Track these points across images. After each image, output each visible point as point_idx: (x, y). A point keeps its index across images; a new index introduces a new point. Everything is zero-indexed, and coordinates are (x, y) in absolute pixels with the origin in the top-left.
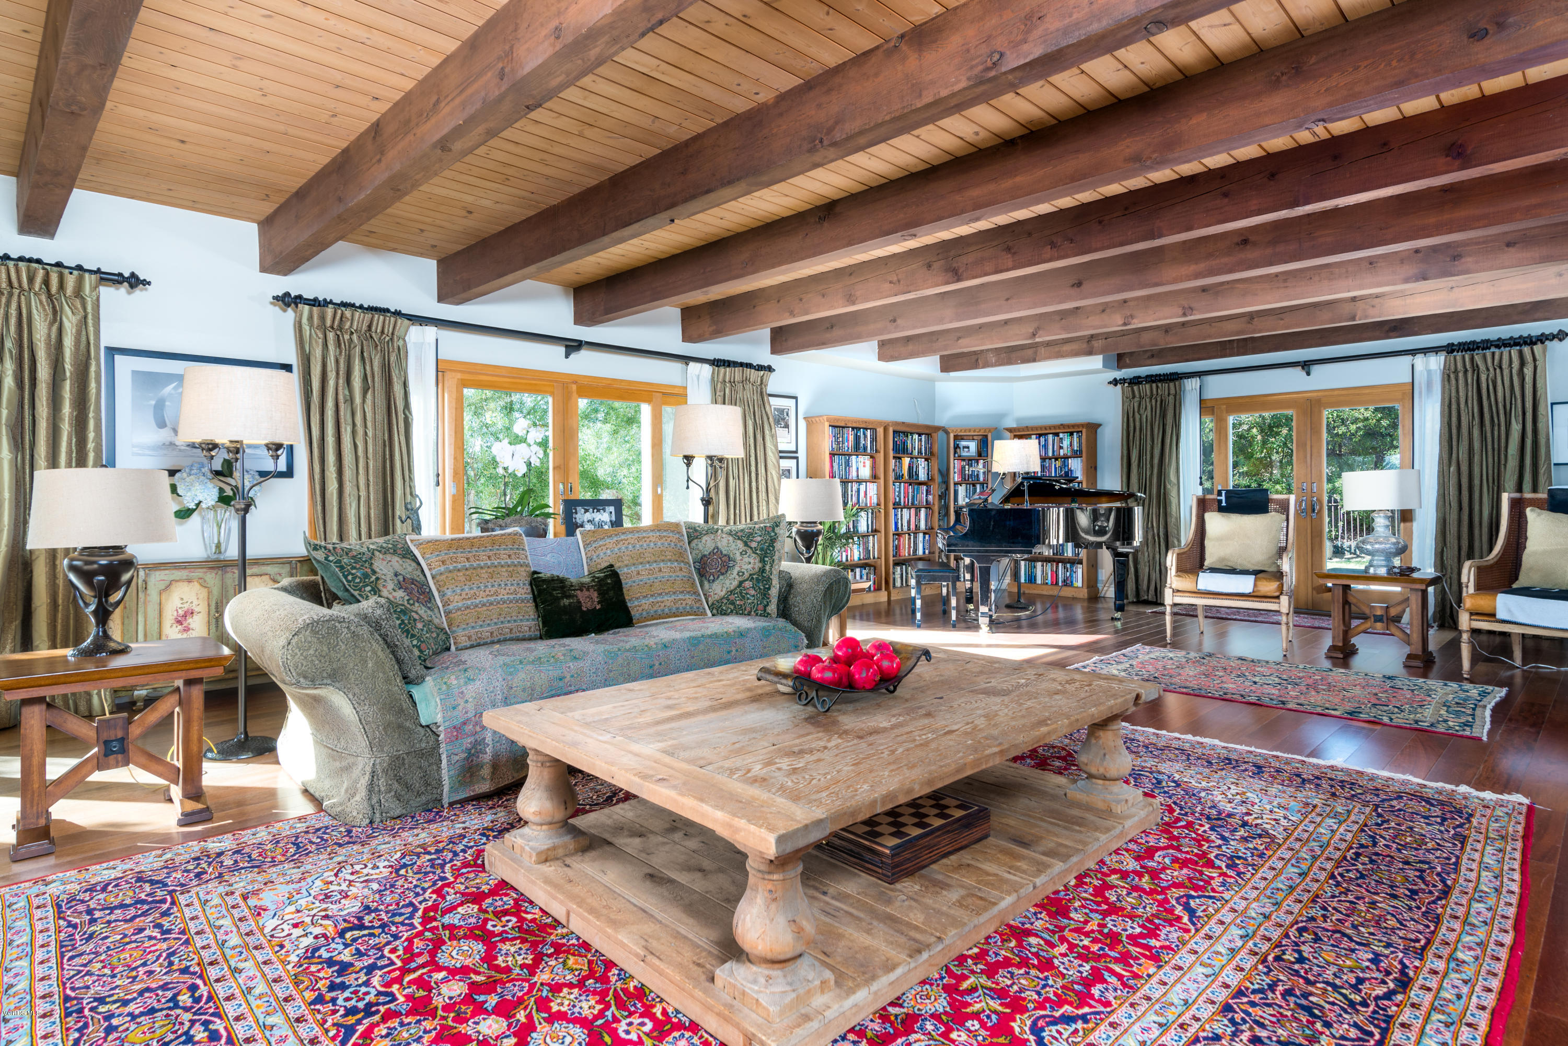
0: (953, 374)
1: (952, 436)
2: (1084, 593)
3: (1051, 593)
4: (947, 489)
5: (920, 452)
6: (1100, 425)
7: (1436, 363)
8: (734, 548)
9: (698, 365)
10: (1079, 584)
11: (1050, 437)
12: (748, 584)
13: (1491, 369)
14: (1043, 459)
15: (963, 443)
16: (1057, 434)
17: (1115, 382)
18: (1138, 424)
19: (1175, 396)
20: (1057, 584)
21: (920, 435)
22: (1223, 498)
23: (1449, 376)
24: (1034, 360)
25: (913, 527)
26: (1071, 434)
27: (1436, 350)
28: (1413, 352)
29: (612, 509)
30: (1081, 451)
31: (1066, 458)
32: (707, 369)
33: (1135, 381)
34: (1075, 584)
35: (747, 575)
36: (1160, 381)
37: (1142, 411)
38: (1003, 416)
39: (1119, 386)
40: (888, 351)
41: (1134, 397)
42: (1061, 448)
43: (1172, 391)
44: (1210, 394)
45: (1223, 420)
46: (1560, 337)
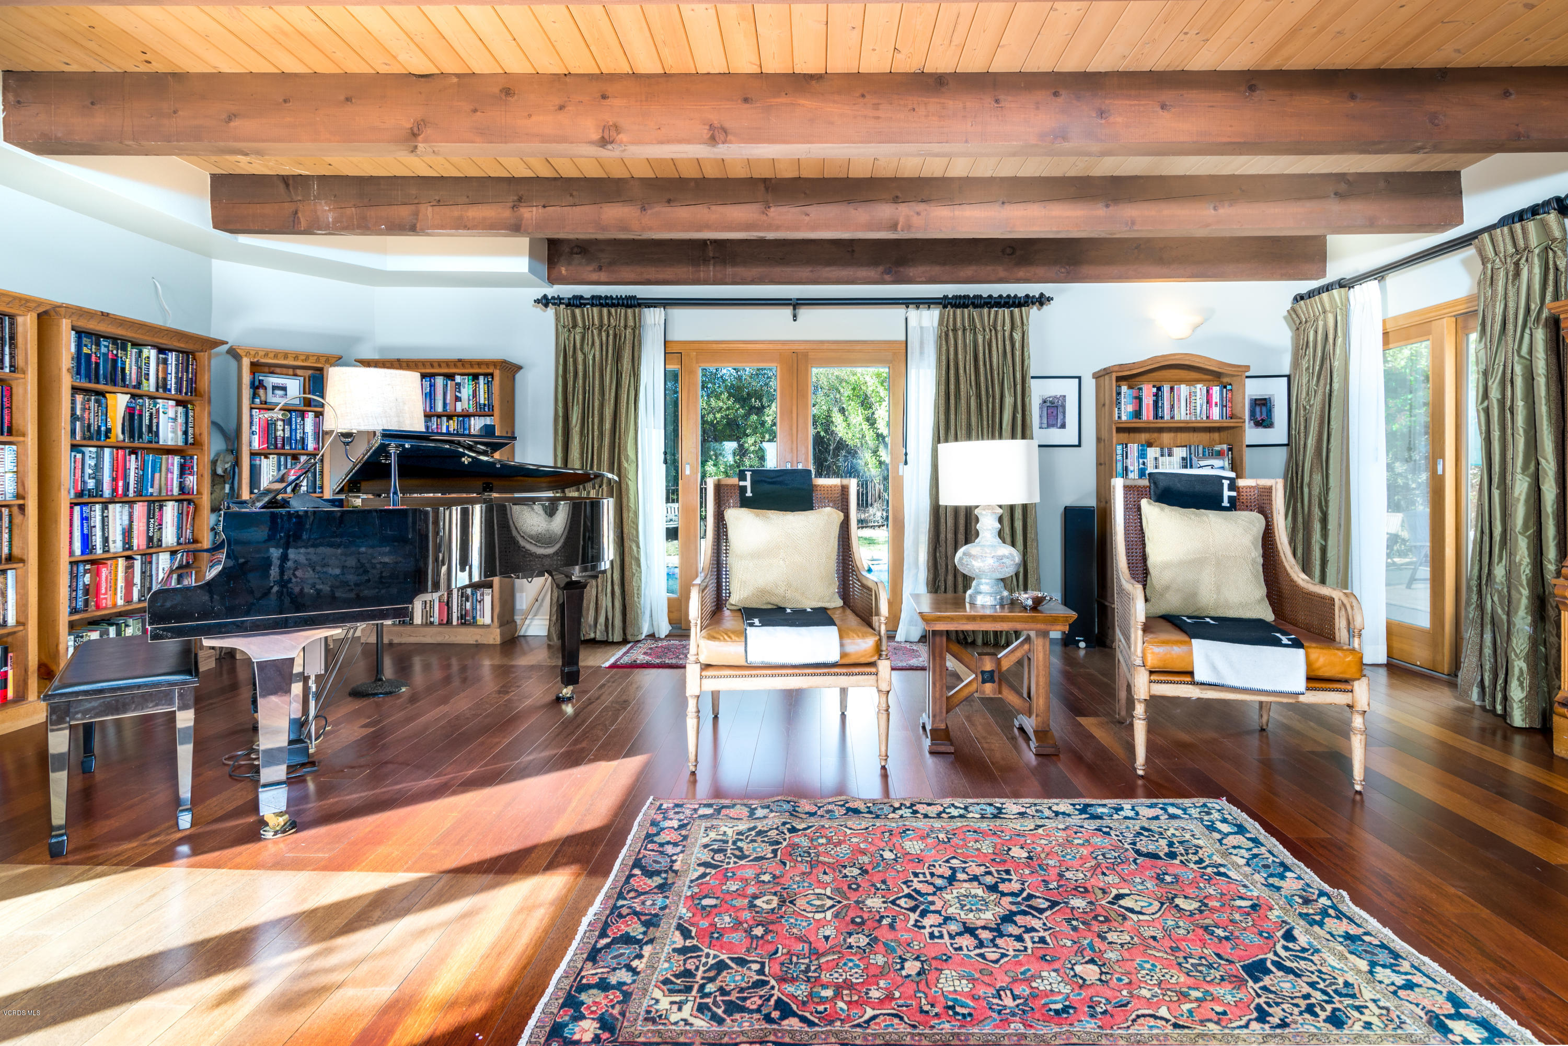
1: (246, 362)
2: (495, 637)
3: (439, 639)
4: (237, 463)
5: (162, 385)
6: (520, 368)
7: (929, 318)
10: (487, 620)
11: (440, 381)
13: (987, 330)
14: (428, 417)
16: (450, 377)
17: (545, 301)
18: (580, 368)
19: (634, 329)
20: (449, 622)
21: (161, 350)
22: (748, 483)
23: (946, 335)
25: (139, 541)
26: (475, 377)
27: (929, 303)
28: (907, 302)
30: (491, 407)
31: (466, 415)
33: (576, 302)
34: (480, 621)
36: (613, 305)
37: (586, 349)
38: (354, 339)
39: (551, 311)
41: (575, 326)
42: (458, 399)
43: (631, 323)
44: (677, 334)
45: (692, 372)
46: (1042, 300)
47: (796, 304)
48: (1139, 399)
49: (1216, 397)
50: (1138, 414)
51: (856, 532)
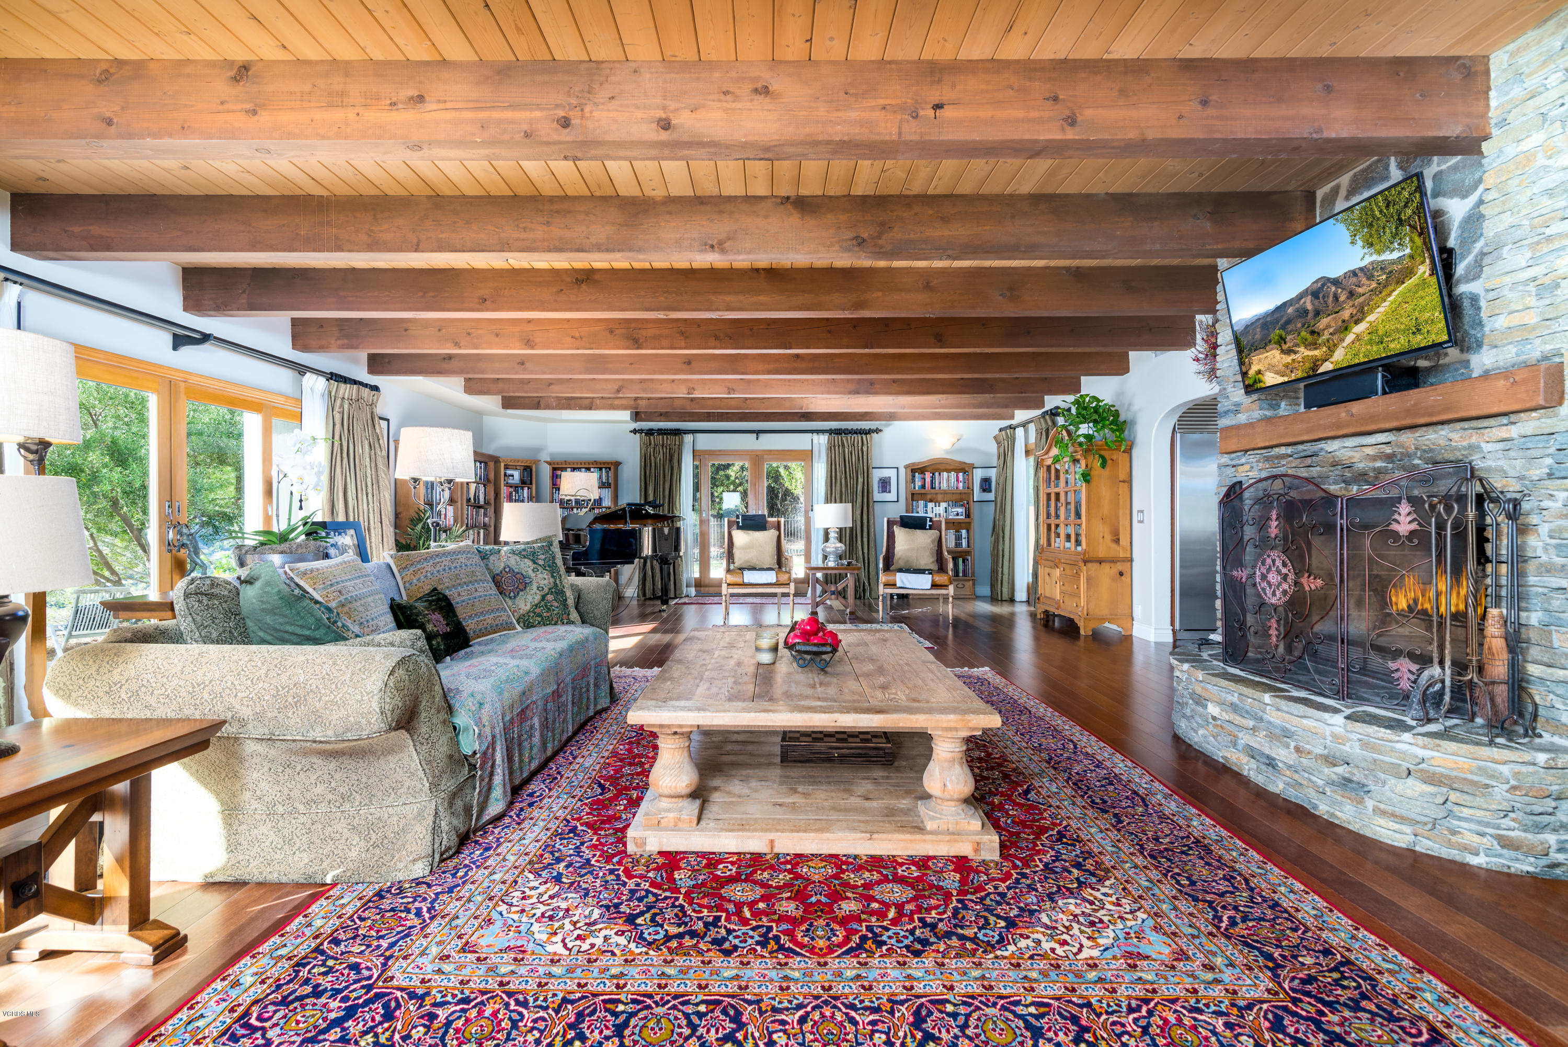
0: (509, 411)
1: (503, 465)
5: (480, 478)
6: (623, 464)
7: (823, 439)
8: (526, 566)
9: (314, 377)
12: (550, 597)
13: (850, 445)
15: (509, 472)
16: (589, 469)
17: (635, 431)
18: (652, 465)
19: (678, 445)
21: (480, 463)
22: (740, 520)
23: (831, 448)
24: (590, 409)
26: (601, 469)
27: (823, 432)
28: (812, 432)
29: (352, 532)
30: (608, 483)
32: (322, 381)
33: (650, 432)
35: (546, 590)
36: (669, 433)
37: (655, 456)
38: (539, 450)
39: (638, 436)
40: (472, 387)
41: (650, 444)
43: (677, 442)
44: (699, 447)
45: (706, 465)
46: (878, 431)
47: (758, 432)
48: (924, 479)
49: (961, 478)
50: (923, 487)
51: (783, 542)
